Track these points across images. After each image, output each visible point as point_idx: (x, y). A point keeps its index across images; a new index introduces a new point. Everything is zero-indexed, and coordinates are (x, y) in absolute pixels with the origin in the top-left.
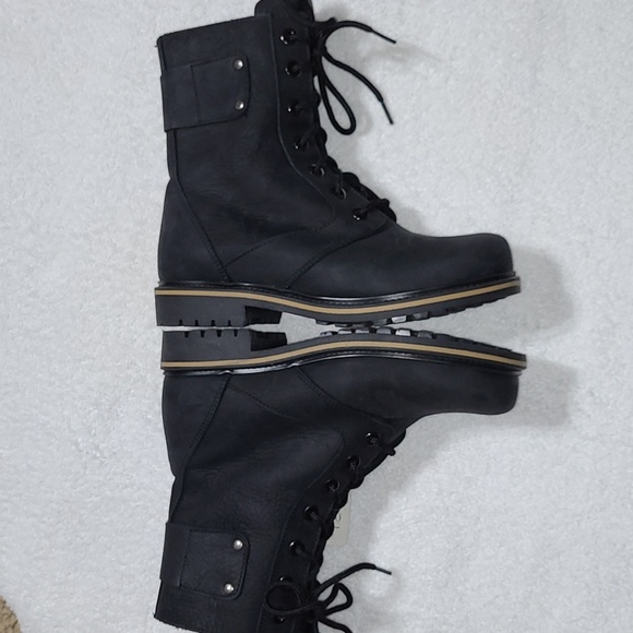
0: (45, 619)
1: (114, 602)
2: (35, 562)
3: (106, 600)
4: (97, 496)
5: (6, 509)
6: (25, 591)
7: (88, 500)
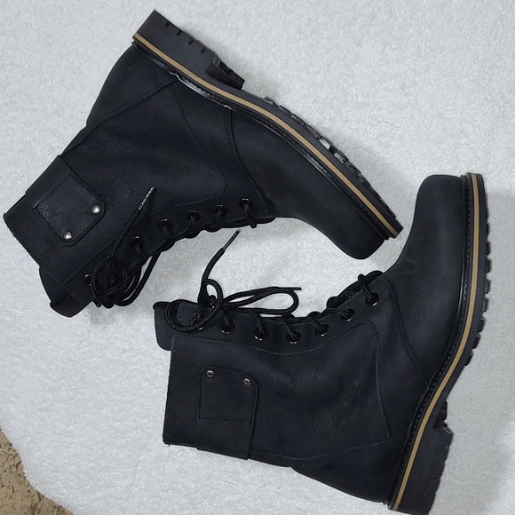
0: (45, 464)
1: (108, 454)
2: (38, 413)
3: (101, 452)
4: (99, 357)
5: (17, 363)
6: (29, 438)
7: (90, 361)
